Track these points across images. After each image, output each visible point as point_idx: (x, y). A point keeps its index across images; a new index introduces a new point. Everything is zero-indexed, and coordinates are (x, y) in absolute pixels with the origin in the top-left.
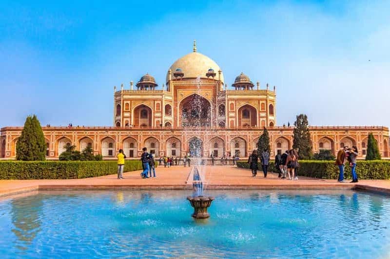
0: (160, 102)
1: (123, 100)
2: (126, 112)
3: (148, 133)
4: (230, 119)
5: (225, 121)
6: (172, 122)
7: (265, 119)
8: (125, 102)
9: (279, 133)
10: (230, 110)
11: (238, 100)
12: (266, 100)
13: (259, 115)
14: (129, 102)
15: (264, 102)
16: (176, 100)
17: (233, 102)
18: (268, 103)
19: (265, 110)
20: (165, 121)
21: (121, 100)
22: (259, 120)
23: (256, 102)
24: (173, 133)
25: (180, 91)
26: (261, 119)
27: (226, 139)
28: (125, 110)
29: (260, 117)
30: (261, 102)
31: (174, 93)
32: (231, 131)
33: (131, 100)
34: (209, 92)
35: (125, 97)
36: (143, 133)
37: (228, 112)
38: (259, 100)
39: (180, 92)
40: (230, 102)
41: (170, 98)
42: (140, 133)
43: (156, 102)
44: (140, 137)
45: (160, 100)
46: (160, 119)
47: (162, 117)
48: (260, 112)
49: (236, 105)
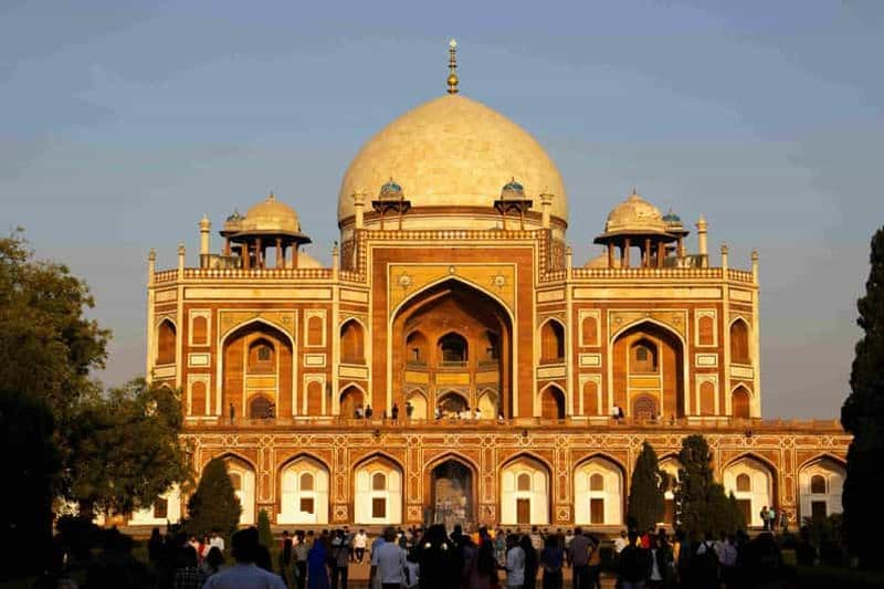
0: (322, 314)
1: (186, 307)
2: (195, 350)
3: (293, 440)
4: (583, 379)
5: (563, 382)
6: (365, 385)
7: (714, 378)
8: (193, 314)
9: (738, 442)
10: (581, 345)
11: (610, 306)
12: (720, 307)
13: (692, 362)
14: (206, 314)
15: (712, 313)
16: (381, 306)
17: (596, 314)
18: (726, 316)
19: (715, 345)
20: (342, 383)
21: (175, 306)
22: (693, 382)
23: (683, 314)
24: (378, 440)
25: (397, 271)
26: (700, 379)
27: (558, 461)
28: (190, 343)
29: (695, 371)
30: (699, 313)
31: (375, 278)
32: (576, 436)
33: (214, 306)
34: (505, 271)
35: (190, 294)
36: (276, 440)
37: (577, 350)
38: (692, 306)
39: (395, 270)
40: (583, 314)
41: (361, 297)
42: (267, 440)
43: (309, 314)
44: (267, 453)
45: (322, 306)
46: (321, 378)
47: (328, 370)
48: (694, 350)
49: (604, 326)
